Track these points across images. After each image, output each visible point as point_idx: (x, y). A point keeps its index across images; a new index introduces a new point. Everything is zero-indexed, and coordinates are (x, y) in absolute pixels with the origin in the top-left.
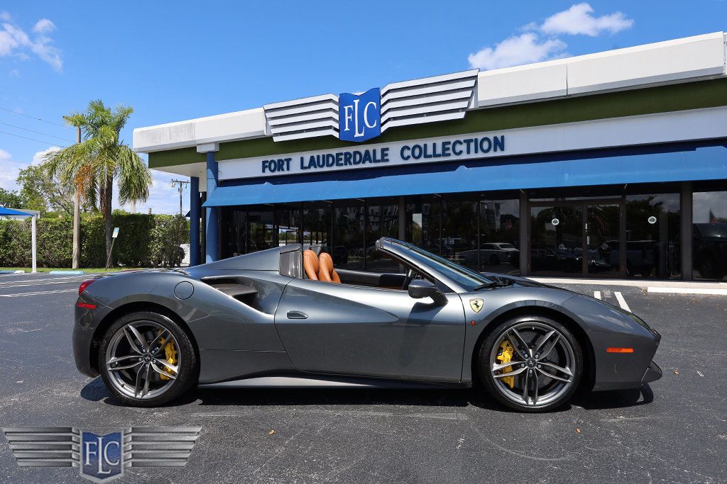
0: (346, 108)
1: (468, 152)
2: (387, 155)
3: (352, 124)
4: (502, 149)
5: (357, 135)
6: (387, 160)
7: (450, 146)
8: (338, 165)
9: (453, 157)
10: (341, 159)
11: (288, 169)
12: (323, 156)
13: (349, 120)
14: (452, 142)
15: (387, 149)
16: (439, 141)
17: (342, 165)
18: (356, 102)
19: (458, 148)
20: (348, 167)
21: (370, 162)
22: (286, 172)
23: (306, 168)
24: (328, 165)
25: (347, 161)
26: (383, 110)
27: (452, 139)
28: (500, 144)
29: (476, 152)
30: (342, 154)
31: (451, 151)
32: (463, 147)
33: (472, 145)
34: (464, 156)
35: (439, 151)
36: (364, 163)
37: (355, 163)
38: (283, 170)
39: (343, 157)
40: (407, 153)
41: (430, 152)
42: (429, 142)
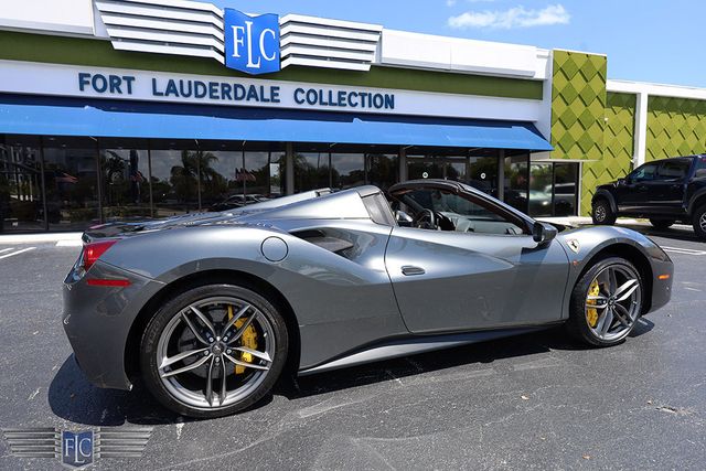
0: (235, 28)
1: (363, 106)
2: (277, 95)
3: (243, 49)
4: (392, 107)
5: (250, 65)
6: (278, 101)
7: (346, 96)
8: (211, 97)
9: (348, 109)
10: (216, 91)
11: (130, 92)
12: (190, 82)
13: (239, 44)
14: (348, 93)
15: (278, 88)
16: (335, 89)
17: (218, 97)
18: (249, 24)
19: (354, 100)
20: (226, 102)
21: (257, 100)
22: (125, 96)
23: (161, 94)
24: (197, 96)
25: (225, 93)
26: (283, 42)
27: (349, 90)
28: (390, 102)
29: (370, 106)
30: (217, 84)
31: (346, 102)
32: (357, 100)
33: (366, 98)
34: (358, 109)
35: (335, 100)
36: (248, 99)
37: (237, 98)
38: (120, 92)
39: (219, 88)
40: (301, 96)
41: (325, 99)
42: (325, 89)
